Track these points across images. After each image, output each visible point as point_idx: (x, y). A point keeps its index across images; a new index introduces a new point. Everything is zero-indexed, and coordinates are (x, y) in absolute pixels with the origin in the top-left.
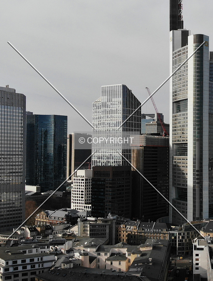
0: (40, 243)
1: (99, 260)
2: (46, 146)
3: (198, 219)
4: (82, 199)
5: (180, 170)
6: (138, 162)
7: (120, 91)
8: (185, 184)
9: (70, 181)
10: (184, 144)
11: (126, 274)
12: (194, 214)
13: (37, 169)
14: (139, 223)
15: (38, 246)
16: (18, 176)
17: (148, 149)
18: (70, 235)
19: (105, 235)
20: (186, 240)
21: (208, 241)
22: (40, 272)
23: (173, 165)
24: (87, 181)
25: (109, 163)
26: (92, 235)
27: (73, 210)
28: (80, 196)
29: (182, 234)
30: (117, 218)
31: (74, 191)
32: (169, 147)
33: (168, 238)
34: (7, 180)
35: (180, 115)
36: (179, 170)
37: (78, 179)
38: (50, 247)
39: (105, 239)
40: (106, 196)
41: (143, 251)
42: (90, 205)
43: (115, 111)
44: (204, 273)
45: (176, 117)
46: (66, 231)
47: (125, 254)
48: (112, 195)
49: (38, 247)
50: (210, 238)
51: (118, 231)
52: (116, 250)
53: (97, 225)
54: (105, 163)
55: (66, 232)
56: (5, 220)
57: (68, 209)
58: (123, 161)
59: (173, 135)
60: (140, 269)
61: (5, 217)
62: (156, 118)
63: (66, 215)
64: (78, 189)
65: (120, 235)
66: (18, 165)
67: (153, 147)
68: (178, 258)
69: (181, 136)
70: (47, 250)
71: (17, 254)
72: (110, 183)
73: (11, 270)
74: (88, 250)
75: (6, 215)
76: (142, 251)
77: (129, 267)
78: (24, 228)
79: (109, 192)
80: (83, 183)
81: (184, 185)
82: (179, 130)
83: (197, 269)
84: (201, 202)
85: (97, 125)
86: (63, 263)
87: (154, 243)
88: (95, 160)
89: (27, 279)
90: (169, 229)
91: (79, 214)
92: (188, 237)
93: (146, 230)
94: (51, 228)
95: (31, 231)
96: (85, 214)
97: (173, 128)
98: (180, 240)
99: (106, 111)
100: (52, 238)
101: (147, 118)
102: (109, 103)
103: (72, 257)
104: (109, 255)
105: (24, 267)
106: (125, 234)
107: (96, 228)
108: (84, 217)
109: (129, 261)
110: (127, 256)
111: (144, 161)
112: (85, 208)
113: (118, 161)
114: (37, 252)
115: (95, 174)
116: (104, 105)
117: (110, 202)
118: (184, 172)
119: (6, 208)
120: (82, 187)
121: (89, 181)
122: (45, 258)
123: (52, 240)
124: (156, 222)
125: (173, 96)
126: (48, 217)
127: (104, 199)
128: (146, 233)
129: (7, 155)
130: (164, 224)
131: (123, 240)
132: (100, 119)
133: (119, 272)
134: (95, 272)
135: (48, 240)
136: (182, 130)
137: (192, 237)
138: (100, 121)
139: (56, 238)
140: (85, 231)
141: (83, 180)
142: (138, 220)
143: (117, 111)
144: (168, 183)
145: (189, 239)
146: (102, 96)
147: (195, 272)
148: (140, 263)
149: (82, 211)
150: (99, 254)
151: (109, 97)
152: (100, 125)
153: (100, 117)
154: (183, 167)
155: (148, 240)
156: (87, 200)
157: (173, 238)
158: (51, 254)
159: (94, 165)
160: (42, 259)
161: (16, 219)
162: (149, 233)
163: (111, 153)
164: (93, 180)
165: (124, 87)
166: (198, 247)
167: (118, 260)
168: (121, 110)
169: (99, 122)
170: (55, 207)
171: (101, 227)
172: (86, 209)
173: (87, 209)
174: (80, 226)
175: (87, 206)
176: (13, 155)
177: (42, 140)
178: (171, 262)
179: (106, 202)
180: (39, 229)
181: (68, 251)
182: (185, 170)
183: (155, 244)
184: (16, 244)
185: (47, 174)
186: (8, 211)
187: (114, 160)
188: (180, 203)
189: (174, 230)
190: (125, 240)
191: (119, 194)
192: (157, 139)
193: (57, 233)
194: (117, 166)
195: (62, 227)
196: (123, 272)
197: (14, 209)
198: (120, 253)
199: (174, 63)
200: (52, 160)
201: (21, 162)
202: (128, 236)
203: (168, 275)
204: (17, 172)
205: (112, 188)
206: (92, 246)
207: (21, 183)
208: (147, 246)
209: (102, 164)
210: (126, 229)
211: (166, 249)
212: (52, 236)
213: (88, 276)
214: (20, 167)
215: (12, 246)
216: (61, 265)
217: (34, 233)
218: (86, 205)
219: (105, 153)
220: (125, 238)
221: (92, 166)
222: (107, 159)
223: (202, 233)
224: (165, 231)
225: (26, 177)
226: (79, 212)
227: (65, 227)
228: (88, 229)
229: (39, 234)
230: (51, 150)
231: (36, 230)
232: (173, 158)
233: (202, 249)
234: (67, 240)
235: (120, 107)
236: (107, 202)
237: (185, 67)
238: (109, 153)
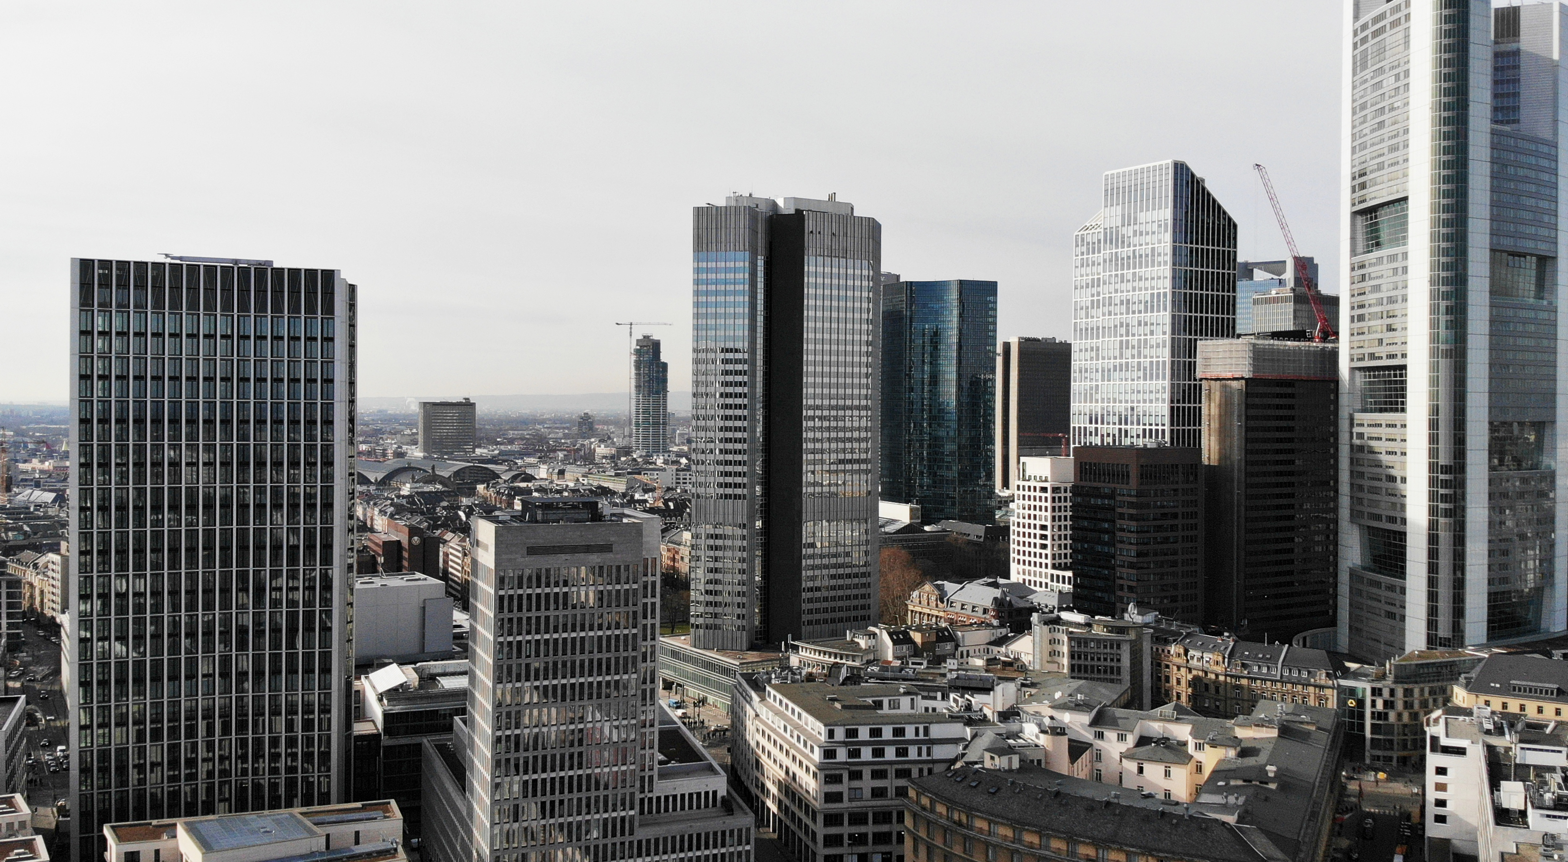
0: (922, 680)
1: (1099, 757)
2: (935, 380)
3: (1445, 643)
4: (1044, 552)
5: (1379, 465)
6: (1224, 432)
7: (1167, 185)
8: (1398, 515)
9: (1006, 493)
10: (1395, 368)
11: (1187, 809)
12: (1432, 624)
13: (910, 453)
14: (1232, 644)
15: (915, 689)
16: (859, 472)
17: (1261, 390)
18: (1010, 664)
19: (1119, 673)
20: (1400, 715)
21: (1481, 723)
22: (921, 770)
23: (1352, 446)
24: (1057, 495)
25: (1126, 436)
26: (1077, 670)
27: (1016, 585)
28: (1038, 541)
29: (1386, 693)
30: (1158, 621)
31: (1019, 524)
32: (1337, 382)
33: (1332, 703)
34: (830, 485)
35: (1380, 260)
36: (1376, 466)
37: (1029, 487)
38: (952, 696)
39: (1119, 689)
40: (1119, 546)
41: (1246, 739)
42: (1069, 574)
43: (1147, 256)
44: (1467, 837)
45: (1362, 267)
46: (995, 649)
47: (1185, 744)
48: (1137, 544)
49: (916, 694)
50: (1493, 713)
51: (1159, 665)
52: (1156, 728)
53: (1092, 640)
54: (1114, 435)
55: (995, 652)
56: (825, 605)
57: (1001, 581)
58: (1172, 431)
59: (1352, 335)
60: (1237, 799)
61: (825, 594)
62: (1289, 275)
63: (995, 599)
64: (1029, 517)
65: (1167, 679)
66: (859, 440)
67: (1280, 383)
68: (1371, 776)
69: (1381, 341)
70: (940, 706)
71: (857, 707)
72: (1131, 505)
73: (842, 755)
74: (1066, 718)
75: (827, 588)
76: (1241, 740)
77: (1199, 790)
78: (877, 631)
79: (1129, 535)
80: (1046, 501)
81: (1392, 520)
82: (1373, 316)
83: (1441, 819)
84: (1459, 585)
85: (1087, 308)
86: (987, 750)
87: (1285, 717)
88: (1082, 426)
89: (886, 788)
90: (1339, 673)
91: (1036, 599)
92: (1408, 705)
93: (1256, 669)
94: (951, 638)
95: (895, 642)
96: (1053, 602)
97: (1353, 308)
98: (1379, 713)
99: (1117, 260)
100: (955, 667)
101: (1259, 275)
102: (1128, 231)
103: (1016, 735)
104: (1131, 740)
105: (878, 752)
106: (1186, 676)
107: (1088, 650)
108: (1052, 612)
109: (1199, 769)
110: (1191, 749)
111: (1246, 431)
112: (1052, 581)
113: (1157, 430)
114: (912, 708)
115: (1081, 472)
116: (1113, 238)
117: (1131, 566)
118: (1393, 472)
119: (826, 567)
120: (1043, 513)
121: (1062, 495)
122: (937, 731)
123: (954, 675)
124: (1291, 645)
125: (1354, 191)
126: (942, 602)
127: (1114, 557)
128: (1256, 679)
129: (831, 408)
130: (1321, 654)
131: (1179, 696)
132: (1099, 286)
133: (1163, 803)
134: (1088, 793)
135: (944, 675)
136: (1385, 316)
137: (1424, 704)
138: (1098, 294)
139: (966, 670)
140: (1053, 653)
141: (1044, 490)
142: (1226, 634)
143: (1153, 255)
144: (1336, 510)
145: (1410, 714)
146: (1106, 206)
147: (1433, 830)
148: (1236, 778)
149: (1044, 589)
150: (1100, 736)
151: (1129, 207)
152: (1098, 307)
153: (1099, 279)
154: (1389, 453)
155: (1262, 703)
156: (1060, 555)
157: (1352, 703)
158: (954, 718)
159: (1080, 443)
160: (926, 731)
161: (855, 602)
162: (1265, 680)
163: (1132, 402)
164: (1076, 490)
165: (1181, 171)
166: (1444, 741)
167: (1161, 761)
168: (1169, 250)
169: (1095, 298)
170: (964, 575)
171: (1105, 647)
172: (1055, 584)
173: (1061, 585)
174: (1037, 639)
175: (1058, 576)
176: (844, 408)
177: (923, 361)
178: (1344, 787)
179: (1120, 566)
180: (917, 637)
181: (1006, 715)
182: (1398, 466)
183: (1289, 718)
184: (854, 678)
185: (939, 468)
186: (833, 577)
187: (1141, 427)
188: (1378, 584)
189: (1356, 675)
190: (1184, 698)
191: (1162, 543)
192: (1297, 352)
193: (971, 653)
194: (1154, 446)
195: (984, 636)
196: (1177, 803)
197: (848, 571)
198: (1168, 739)
199: (1360, 64)
200: (954, 425)
201: (866, 429)
202: (1195, 685)
203: (1332, 830)
204: (858, 461)
205: (1137, 520)
206: (1077, 705)
207: (869, 493)
208: (1260, 724)
209: (1102, 441)
210: (1188, 661)
211: (1324, 739)
212: (956, 662)
213: (1064, 802)
214: (863, 445)
215: (843, 684)
216: (982, 757)
217: (905, 649)
218: (1056, 572)
219: (1115, 402)
220: (1185, 691)
221: (1072, 446)
222: (1120, 424)
223: (1460, 696)
224: (1321, 677)
225: (882, 476)
226: (1035, 592)
227: (993, 639)
228: (1065, 649)
229: (917, 652)
230: (949, 392)
231: (910, 641)
232: (1352, 419)
233: (1460, 752)
234: (1000, 678)
235: (1164, 242)
236: (1123, 566)
237: (1397, 77)
238: (1126, 402)
